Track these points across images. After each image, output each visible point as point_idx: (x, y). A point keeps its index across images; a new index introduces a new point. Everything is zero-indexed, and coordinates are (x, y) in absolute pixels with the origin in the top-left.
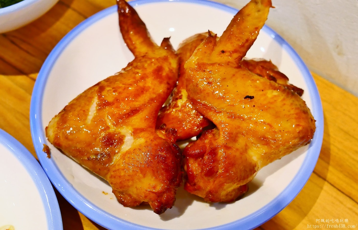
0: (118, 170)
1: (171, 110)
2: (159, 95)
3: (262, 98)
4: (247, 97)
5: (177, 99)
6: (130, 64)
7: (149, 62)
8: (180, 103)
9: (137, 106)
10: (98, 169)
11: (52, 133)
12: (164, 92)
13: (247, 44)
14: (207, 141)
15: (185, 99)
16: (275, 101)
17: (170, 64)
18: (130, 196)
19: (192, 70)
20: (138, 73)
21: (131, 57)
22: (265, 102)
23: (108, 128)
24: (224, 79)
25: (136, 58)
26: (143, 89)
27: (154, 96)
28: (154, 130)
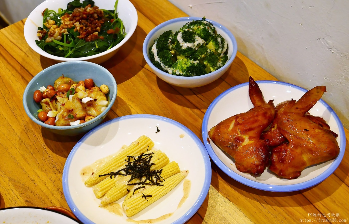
0: (240, 153)
1: (269, 132)
2: (264, 124)
3: (313, 132)
4: (305, 130)
5: (272, 128)
6: (251, 109)
7: (261, 109)
8: (273, 129)
9: (252, 127)
10: (230, 152)
11: (212, 134)
12: (266, 123)
13: (309, 107)
14: (283, 147)
15: (275, 128)
16: (319, 134)
17: (271, 111)
18: (243, 166)
19: (281, 114)
20: (255, 113)
21: (252, 107)
22: (314, 134)
23: (238, 134)
24: (295, 120)
25: (255, 107)
26: (257, 120)
27: (261, 124)
28: (259, 138)
